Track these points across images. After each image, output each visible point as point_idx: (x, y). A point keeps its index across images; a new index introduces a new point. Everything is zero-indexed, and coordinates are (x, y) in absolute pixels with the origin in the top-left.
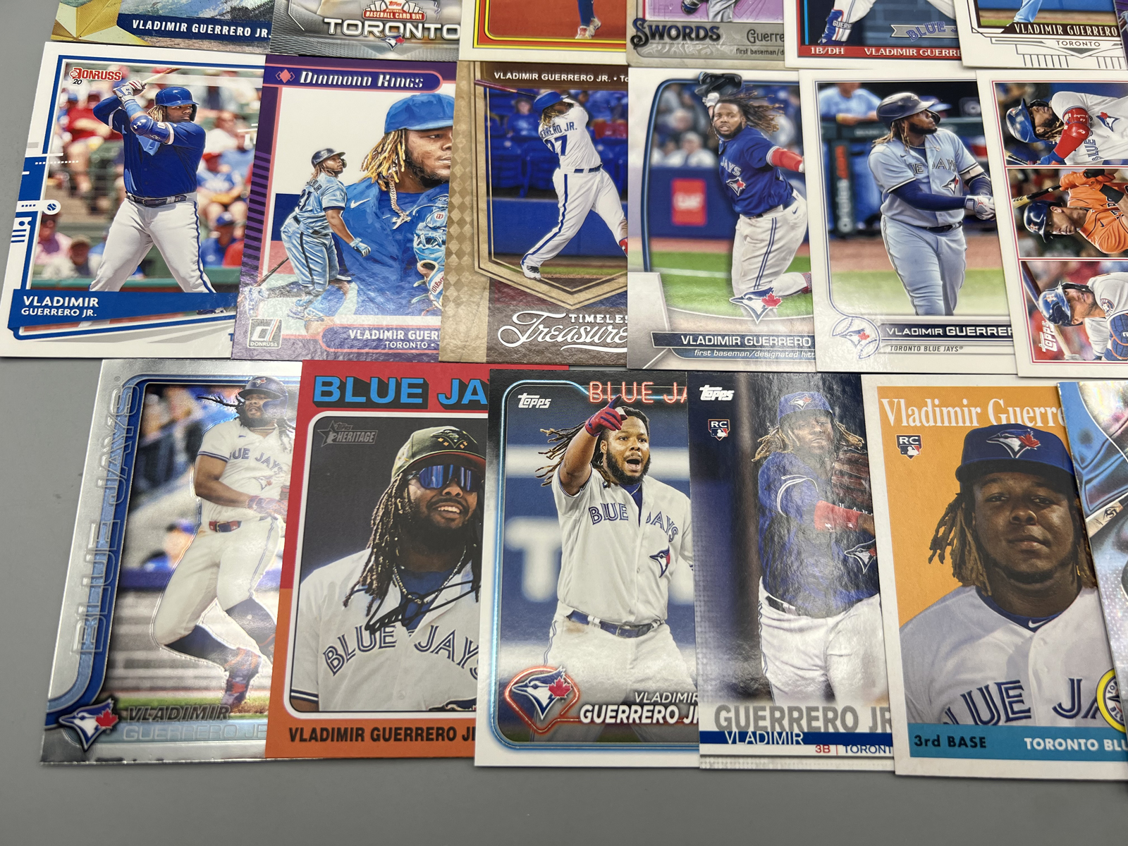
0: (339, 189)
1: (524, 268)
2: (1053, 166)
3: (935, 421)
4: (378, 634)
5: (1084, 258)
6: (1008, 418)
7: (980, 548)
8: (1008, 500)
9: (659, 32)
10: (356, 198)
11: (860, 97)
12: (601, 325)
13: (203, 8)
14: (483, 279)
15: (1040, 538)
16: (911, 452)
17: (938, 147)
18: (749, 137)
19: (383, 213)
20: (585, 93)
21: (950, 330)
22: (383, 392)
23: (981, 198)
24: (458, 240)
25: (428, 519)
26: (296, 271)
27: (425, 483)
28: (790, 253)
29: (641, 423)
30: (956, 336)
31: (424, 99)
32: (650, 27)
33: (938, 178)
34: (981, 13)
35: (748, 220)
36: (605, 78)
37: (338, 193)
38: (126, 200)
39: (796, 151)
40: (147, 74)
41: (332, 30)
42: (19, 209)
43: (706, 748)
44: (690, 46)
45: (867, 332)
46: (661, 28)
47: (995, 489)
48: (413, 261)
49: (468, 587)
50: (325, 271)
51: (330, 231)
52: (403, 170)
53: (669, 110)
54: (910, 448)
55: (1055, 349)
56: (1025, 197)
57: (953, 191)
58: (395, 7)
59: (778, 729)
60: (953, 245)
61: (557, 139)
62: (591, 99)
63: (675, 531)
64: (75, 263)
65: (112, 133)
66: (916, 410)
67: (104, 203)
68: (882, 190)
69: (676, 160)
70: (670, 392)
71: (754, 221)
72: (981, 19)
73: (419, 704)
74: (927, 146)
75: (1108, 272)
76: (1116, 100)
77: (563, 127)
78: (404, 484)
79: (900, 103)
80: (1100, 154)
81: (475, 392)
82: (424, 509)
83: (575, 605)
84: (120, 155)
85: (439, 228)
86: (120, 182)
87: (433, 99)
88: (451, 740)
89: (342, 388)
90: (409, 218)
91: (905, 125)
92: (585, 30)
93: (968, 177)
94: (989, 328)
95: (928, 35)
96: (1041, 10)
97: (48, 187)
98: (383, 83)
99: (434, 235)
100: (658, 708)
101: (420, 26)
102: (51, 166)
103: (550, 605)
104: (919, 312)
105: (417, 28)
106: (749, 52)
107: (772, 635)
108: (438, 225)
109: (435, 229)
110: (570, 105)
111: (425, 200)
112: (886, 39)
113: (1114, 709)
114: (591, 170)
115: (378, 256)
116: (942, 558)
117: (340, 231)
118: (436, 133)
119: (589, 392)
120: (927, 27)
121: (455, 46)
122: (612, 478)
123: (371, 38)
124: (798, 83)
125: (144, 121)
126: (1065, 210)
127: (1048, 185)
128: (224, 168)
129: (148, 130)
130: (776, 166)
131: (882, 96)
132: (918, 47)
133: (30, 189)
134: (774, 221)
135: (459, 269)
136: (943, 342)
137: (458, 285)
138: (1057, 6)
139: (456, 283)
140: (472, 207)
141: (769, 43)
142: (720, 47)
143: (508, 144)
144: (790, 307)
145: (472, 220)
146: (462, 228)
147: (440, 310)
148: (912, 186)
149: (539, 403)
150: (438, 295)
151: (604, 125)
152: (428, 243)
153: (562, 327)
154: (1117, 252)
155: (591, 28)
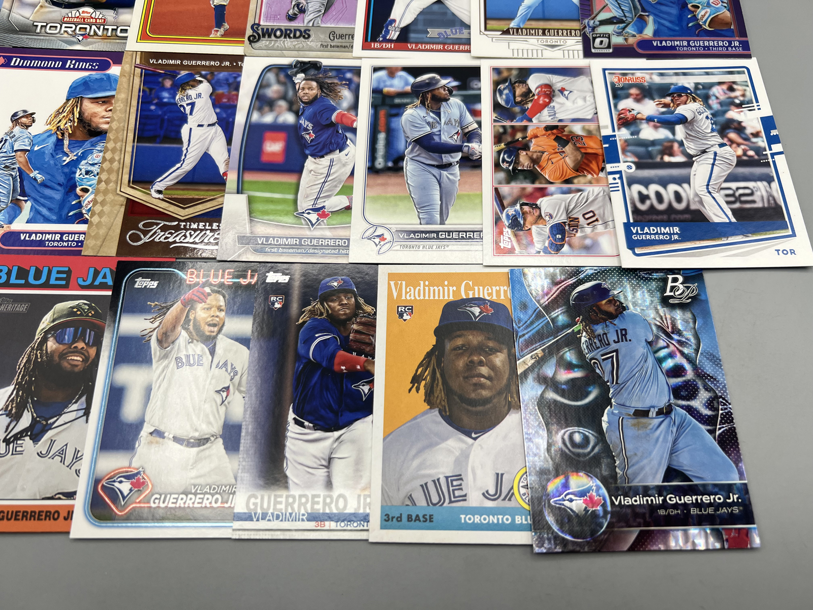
0: (27, 137)
1: (153, 191)
2: (524, 123)
3: (424, 296)
4: (11, 445)
5: (537, 185)
6: (474, 294)
7: (445, 383)
8: (467, 349)
9: (269, 33)
10: (39, 144)
11: (401, 77)
12: (202, 230)
14: (122, 199)
15: (486, 375)
16: (405, 317)
17: (449, 110)
18: (321, 104)
19: (57, 154)
20: (212, 74)
21: (441, 235)
22: (38, 276)
23: (474, 145)
24: (107, 172)
25: (59, 365)
27: (59, 340)
28: (340, 182)
29: (221, 298)
31: (98, 77)
32: (263, 29)
33: (447, 132)
34: (488, 22)
35: (314, 160)
36: (228, 63)
37: (26, 140)
39: (353, 113)
41: (38, 30)
43: (237, 524)
44: (288, 43)
45: (385, 237)
46: (270, 30)
47: (459, 342)
48: (74, 186)
49: (81, 413)
50: (9, 194)
51: (17, 166)
52: (76, 124)
53: (268, 85)
54: (405, 315)
55: (509, 247)
56: (503, 144)
57: (455, 140)
58: (86, 15)
59: (290, 511)
60: (451, 177)
61: (188, 105)
62: (216, 78)
63: (236, 373)
66: (412, 288)
68: (407, 139)
69: (268, 119)
70: (245, 277)
71: (318, 160)
72: (488, 25)
73: (35, 495)
74: (442, 109)
75: (552, 195)
76: (573, 79)
77: (194, 96)
78: (44, 340)
79: (427, 81)
80: (557, 115)
81: (105, 277)
82: (56, 358)
83: (157, 425)
85: (96, 164)
87: (104, 77)
88: (55, 519)
89: (9, 274)
90: (76, 157)
91: (429, 96)
92: (217, 31)
93: (467, 130)
94: (468, 233)
95: (452, 36)
96: (530, 19)
98: (70, 65)
99: (92, 169)
100: (207, 496)
101: (102, 27)
103: (138, 426)
104: (422, 222)
105: (99, 29)
106: (329, 47)
107: (294, 445)
108: (96, 162)
109: (93, 165)
110: (201, 82)
111: (89, 145)
112: (423, 38)
113: (524, 494)
114: (209, 125)
115: (49, 183)
116: (418, 390)
117: (24, 166)
118: (103, 100)
119: (187, 276)
120: (452, 31)
121: (124, 41)
122: (195, 337)
123: (66, 35)
124: (360, 67)
126: (528, 153)
127: (519, 136)
130: (338, 123)
131: (415, 76)
132: (444, 44)
134: (332, 161)
135: (106, 192)
136: (435, 243)
137: (103, 203)
138: (541, 16)
139: (102, 201)
140: (121, 150)
141: (344, 40)
142: (309, 43)
143: (153, 107)
144: (337, 219)
145: (120, 159)
146: (111, 164)
147: (87, 219)
148: (429, 137)
149: (150, 284)
150: (89, 210)
151: (222, 95)
152: (86, 174)
153: (173, 232)
154: (559, 181)
155: (222, 30)
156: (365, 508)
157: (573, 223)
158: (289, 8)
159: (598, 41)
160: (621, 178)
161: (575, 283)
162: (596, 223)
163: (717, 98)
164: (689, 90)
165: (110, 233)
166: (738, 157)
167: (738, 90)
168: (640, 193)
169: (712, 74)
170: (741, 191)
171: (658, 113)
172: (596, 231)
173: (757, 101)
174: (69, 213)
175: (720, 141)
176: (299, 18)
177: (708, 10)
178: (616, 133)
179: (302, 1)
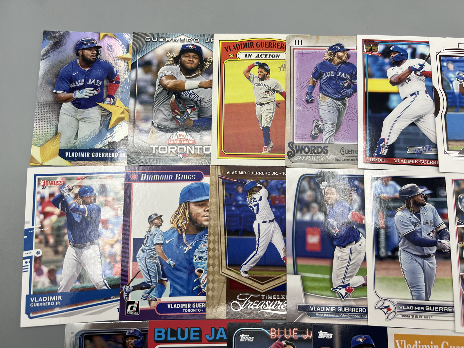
0: (160, 234)
1: (241, 271)
9: (300, 149)
10: (168, 238)
11: (392, 185)
12: (275, 300)
13: (96, 143)
14: (224, 278)
17: (426, 213)
18: (341, 205)
19: (180, 246)
20: (267, 181)
21: (427, 308)
22: (183, 335)
23: (444, 241)
24: (212, 259)
26: (144, 276)
28: (358, 266)
30: (430, 311)
31: (196, 185)
32: (296, 146)
33: (425, 230)
34: (449, 142)
35: (340, 249)
36: (275, 173)
37: (160, 236)
38: (70, 246)
39: (362, 213)
40: (73, 181)
41: (154, 152)
42: (25, 256)
44: (314, 157)
45: (391, 307)
46: (301, 147)
48: (194, 269)
50: (156, 276)
51: (157, 256)
52: (188, 223)
53: (304, 191)
57: (431, 237)
58: (181, 137)
60: (430, 265)
61: (255, 206)
62: (269, 185)
64: (50, 279)
65: (61, 213)
66: (410, 346)
67: (60, 249)
68: (399, 235)
69: (307, 217)
70: (305, 333)
71: (342, 249)
72: (449, 146)
74: (421, 212)
77: (257, 199)
79: (409, 189)
81: (221, 334)
84: (65, 224)
85: (204, 251)
86: (66, 237)
87: (200, 185)
89: (166, 333)
90: (191, 247)
91: (412, 201)
92: (266, 148)
93: (439, 230)
94: (444, 308)
95: (424, 153)
97: (36, 243)
98: (178, 178)
99: (202, 255)
101: (193, 147)
102: (36, 232)
104: (414, 298)
105: (191, 148)
106: (341, 160)
109: (202, 252)
110: (260, 188)
111: (198, 238)
112: (404, 154)
114: (270, 221)
115: (179, 267)
117: (161, 255)
118: (202, 203)
119: (270, 333)
120: (423, 148)
121: (209, 157)
123: (172, 154)
124: (363, 176)
125: (74, 205)
128: (110, 226)
129: (76, 209)
130: (352, 221)
131: (401, 186)
132: (419, 159)
133: (28, 246)
134: (351, 250)
135: (213, 273)
136: (424, 314)
137: (213, 281)
139: (212, 280)
140: (218, 242)
141: (350, 155)
142: (327, 157)
143: (233, 208)
144: (358, 293)
145: (219, 248)
146: (214, 252)
147: (206, 293)
148: (414, 233)
149: (249, 339)
150: (205, 286)
151: (275, 197)
152: (200, 259)
153: (258, 301)
155: (269, 147)
158: (312, 129)
174: (193, 288)
176: (319, 137)
179: (320, 123)
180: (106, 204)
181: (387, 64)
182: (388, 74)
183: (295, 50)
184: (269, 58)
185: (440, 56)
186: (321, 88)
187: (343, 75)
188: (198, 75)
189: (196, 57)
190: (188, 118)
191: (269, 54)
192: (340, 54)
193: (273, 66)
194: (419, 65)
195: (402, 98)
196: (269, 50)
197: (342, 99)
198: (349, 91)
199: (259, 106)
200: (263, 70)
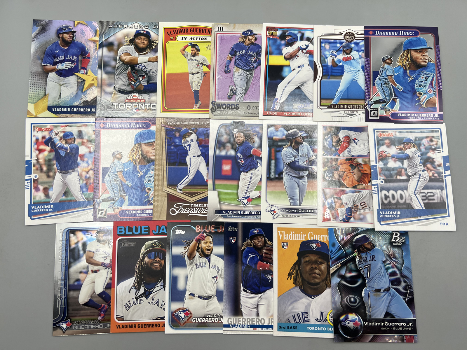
1: (178, 189)
2: (337, 157)
3: (293, 239)
4: (138, 300)
5: (341, 188)
6: (313, 238)
7: (301, 276)
8: (311, 262)
9: (220, 106)
10: (126, 168)
11: (281, 130)
12: (200, 208)
13: (74, 102)
14: (165, 193)
15: (318, 273)
16: (285, 247)
17: (303, 149)
18: (246, 145)
19: (135, 172)
20: (196, 129)
21: (300, 210)
22: (137, 230)
23: (314, 167)
24: (157, 181)
25: (151, 268)
26: (110, 193)
27: (149, 257)
28: (256, 184)
29: (211, 238)
30: (301, 212)
31: (146, 132)
32: (217, 104)
33: (302, 160)
34: (321, 101)
35: (244, 174)
36: (202, 123)
37: (121, 166)
38: (57, 172)
39: (260, 150)
40: (59, 128)
41: (115, 107)
42: (26, 178)
43: (225, 329)
44: (230, 112)
45: (276, 211)
47: (307, 259)
48: (144, 188)
49: (162, 287)
50: (118, 192)
51: (119, 179)
52: (140, 157)
53: (222, 136)
54: (285, 246)
55: (329, 218)
56: (327, 167)
57: (305, 164)
58: (135, 97)
59: (244, 324)
60: (303, 183)
61: (187, 146)
62: (198, 131)
63: (219, 270)
64: (45, 194)
65: (51, 150)
66: (288, 235)
67: (51, 174)
68: (284, 163)
69: (223, 153)
70: (219, 228)
71: (246, 174)
72: (321, 103)
73: (150, 318)
74: (300, 148)
75: (347, 193)
76: (360, 133)
77: (190, 141)
78: (144, 258)
79: (293, 133)
80: (351, 153)
81: (163, 230)
82: (149, 265)
83: (191, 291)
84: (54, 157)
85: (152, 176)
86: (55, 166)
87: (149, 132)
88: (158, 327)
89: (125, 229)
91: (294, 141)
92: (196, 105)
93: (310, 160)
94: (311, 210)
95: (305, 108)
96: (341, 99)
97: (34, 170)
98: (133, 126)
99: (150, 179)
100: (213, 318)
101: (144, 104)
102: (34, 163)
103: (185, 291)
104: (291, 204)
105: (142, 105)
106: (248, 114)
107: (244, 299)
110: (192, 133)
111: (148, 167)
112: (291, 109)
113: (331, 320)
114: (198, 156)
115: (134, 187)
116: (291, 279)
117: (122, 179)
118: (150, 144)
119: (196, 229)
120: (304, 105)
121: (155, 112)
122: (202, 255)
123: (128, 110)
124: (262, 125)
125: (60, 145)
126: (338, 172)
127: (334, 163)
128: (86, 159)
129: (61, 148)
130: (253, 155)
132: (301, 112)
133: (28, 171)
134: (252, 174)
135: (158, 190)
136: (297, 214)
137: (158, 196)
138: (346, 97)
140: (162, 170)
141: (254, 110)
142: (238, 112)
144: (255, 202)
145: (162, 174)
146: (159, 177)
147: (153, 203)
148: (294, 162)
149: (182, 233)
150: (152, 199)
151: (202, 140)
152: (148, 182)
153: (188, 208)
154: (351, 187)
155: (198, 105)
156: (271, 323)
157: (356, 208)
158: (228, 92)
159: (373, 112)
160: (377, 188)
161: (355, 235)
162: (365, 208)
163: (424, 145)
164: (412, 141)
165: (163, 210)
166: (430, 177)
167: (434, 141)
168: (385, 195)
169: (424, 132)
170: (429, 194)
171: (397, 153)
172: (365, 212)
173: (442, 148)
174: (144, 200)
175: (423, 168)
177: (426, 96)
178: (377, 164)
179: (234, 87)
180: (83, 144)
181: (283, 45)
182: (283, 52)
183: (218, 35)
184: (199, 41)
185: (320, 39)
186: (235, 62)
187: (252, 53)
188: (147, 53)
189: (146, 39)
190: (140, 84)
191: (199, 37)
192: (250, 37)
193: (202, 46)
194: (306, 45)
195: (292, 70)
196: (199, 34)
197: (250, 70)
198: (255, 65)
199: (191, 75)
200: (194, 49)
